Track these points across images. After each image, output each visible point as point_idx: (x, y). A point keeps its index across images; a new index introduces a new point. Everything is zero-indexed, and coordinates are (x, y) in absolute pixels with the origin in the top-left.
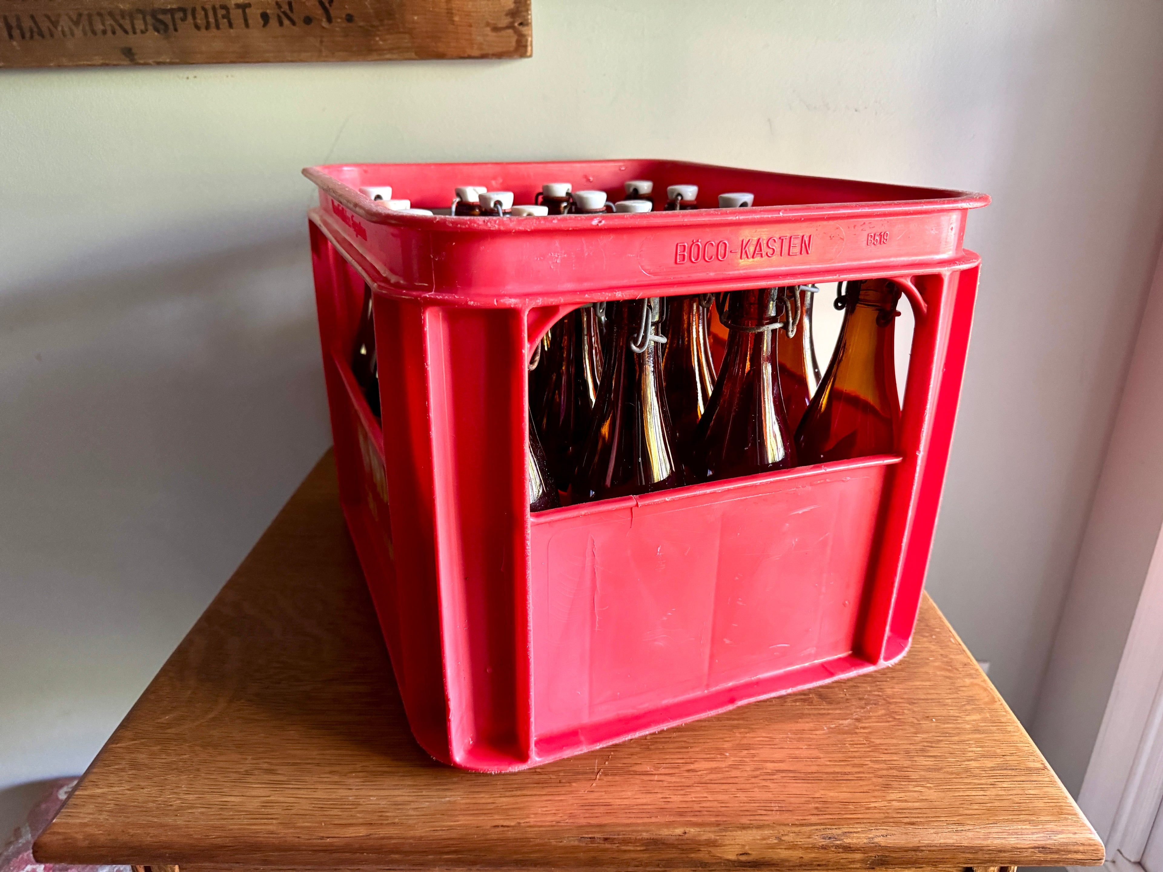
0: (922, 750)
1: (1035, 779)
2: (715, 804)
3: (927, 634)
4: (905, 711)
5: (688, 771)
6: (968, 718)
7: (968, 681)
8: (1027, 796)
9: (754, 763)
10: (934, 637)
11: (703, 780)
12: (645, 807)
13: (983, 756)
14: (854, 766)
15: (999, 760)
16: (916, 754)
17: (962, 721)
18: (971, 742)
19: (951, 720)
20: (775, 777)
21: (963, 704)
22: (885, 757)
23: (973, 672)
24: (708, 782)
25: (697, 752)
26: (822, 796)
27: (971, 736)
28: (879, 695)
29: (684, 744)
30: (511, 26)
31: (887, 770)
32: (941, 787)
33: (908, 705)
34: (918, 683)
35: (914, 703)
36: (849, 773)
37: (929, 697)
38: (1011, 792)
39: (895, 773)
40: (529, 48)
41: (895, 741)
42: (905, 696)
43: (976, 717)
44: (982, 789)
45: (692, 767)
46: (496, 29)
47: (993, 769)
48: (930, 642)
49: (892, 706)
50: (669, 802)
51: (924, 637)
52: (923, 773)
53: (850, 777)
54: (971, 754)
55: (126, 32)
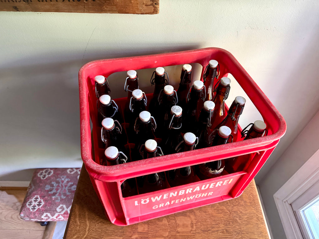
7: (261, 225)
21: (259, 234)
23: (263, 222)
28: (240, 231)
30: (152, 5)
33: (246, 234)
34: (249, 226)
35: (248, 234)
37: (252, 231)
40: (158, 12)
42: (246, 231)
46: (146, 5)
49: (243, 235)
51: (253, 207)
55: (13, 1)
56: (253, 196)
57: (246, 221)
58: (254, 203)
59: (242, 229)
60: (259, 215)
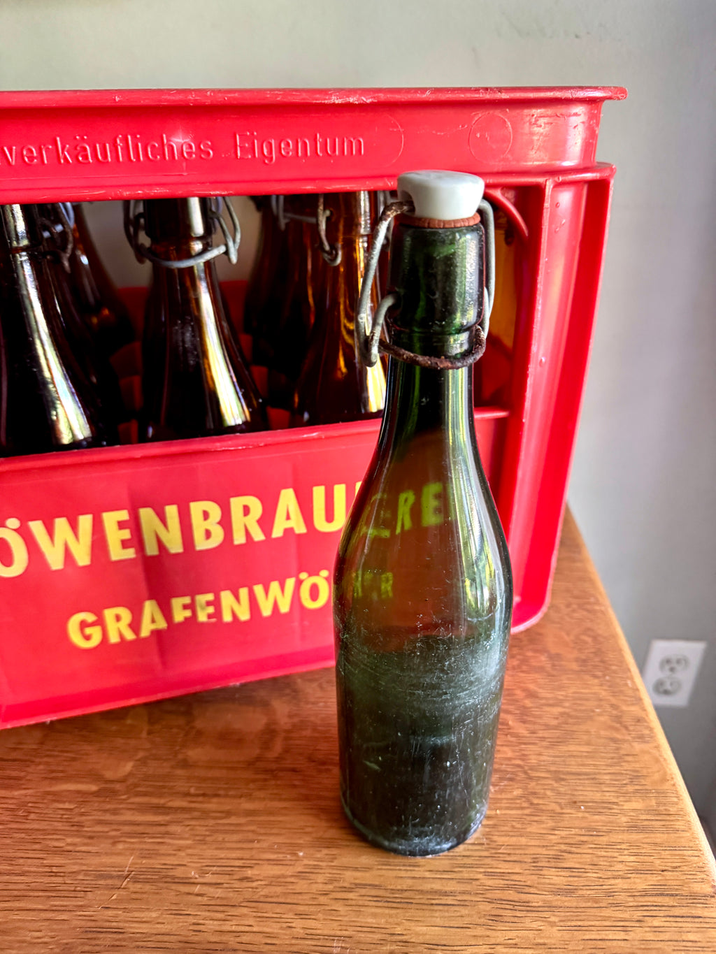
0: (557, 858)
1: (699, 912)
2: (259, 939)
3: (600, 674)
4: (549, 793)
5: (241, 880)
6: (627, 806)
7: (638, 747)
8: (684, 944)
9: (330, 871)
10: (607, 678)
11: (256, 897)
12: (166, 938)
13: (637, 871)
14: (461, 881)
15: (653, 879)
16: (547, 865)
17: (619, 811)
18: (623, 846)
19: (605, 808)
20: (351, 896)
21: (624, 782)
22: (505, 868)
23: (647, 732)
24: (262, 899)
25: (263, 850)
26: (404, 933)
27: (625, 837)
28: (519, 766)
29: (251, 836)
31: (502, 889)
32: (569, 924)
33: (553, 782)
34: (572, 748)
35: (563, 780)
36: (452, 894)
37: (584, 770)
38: (662, 936)
39: (511, 895)
41: (523, 841)
42: (553, 768)
43: (637, 804)
44: (625, 929)
45: (249, 873)
47: (645, 893)
48: (601, 685)
49: (533, 784)
50: (200, 931)
51: (595, 677)
52: (550, 897)
53: (449, 900)
54: (620, 867)
56: (595, 638)
57: (556, 727)
58: (602, 661)
59: (533, 760)
60: (624, 708)
